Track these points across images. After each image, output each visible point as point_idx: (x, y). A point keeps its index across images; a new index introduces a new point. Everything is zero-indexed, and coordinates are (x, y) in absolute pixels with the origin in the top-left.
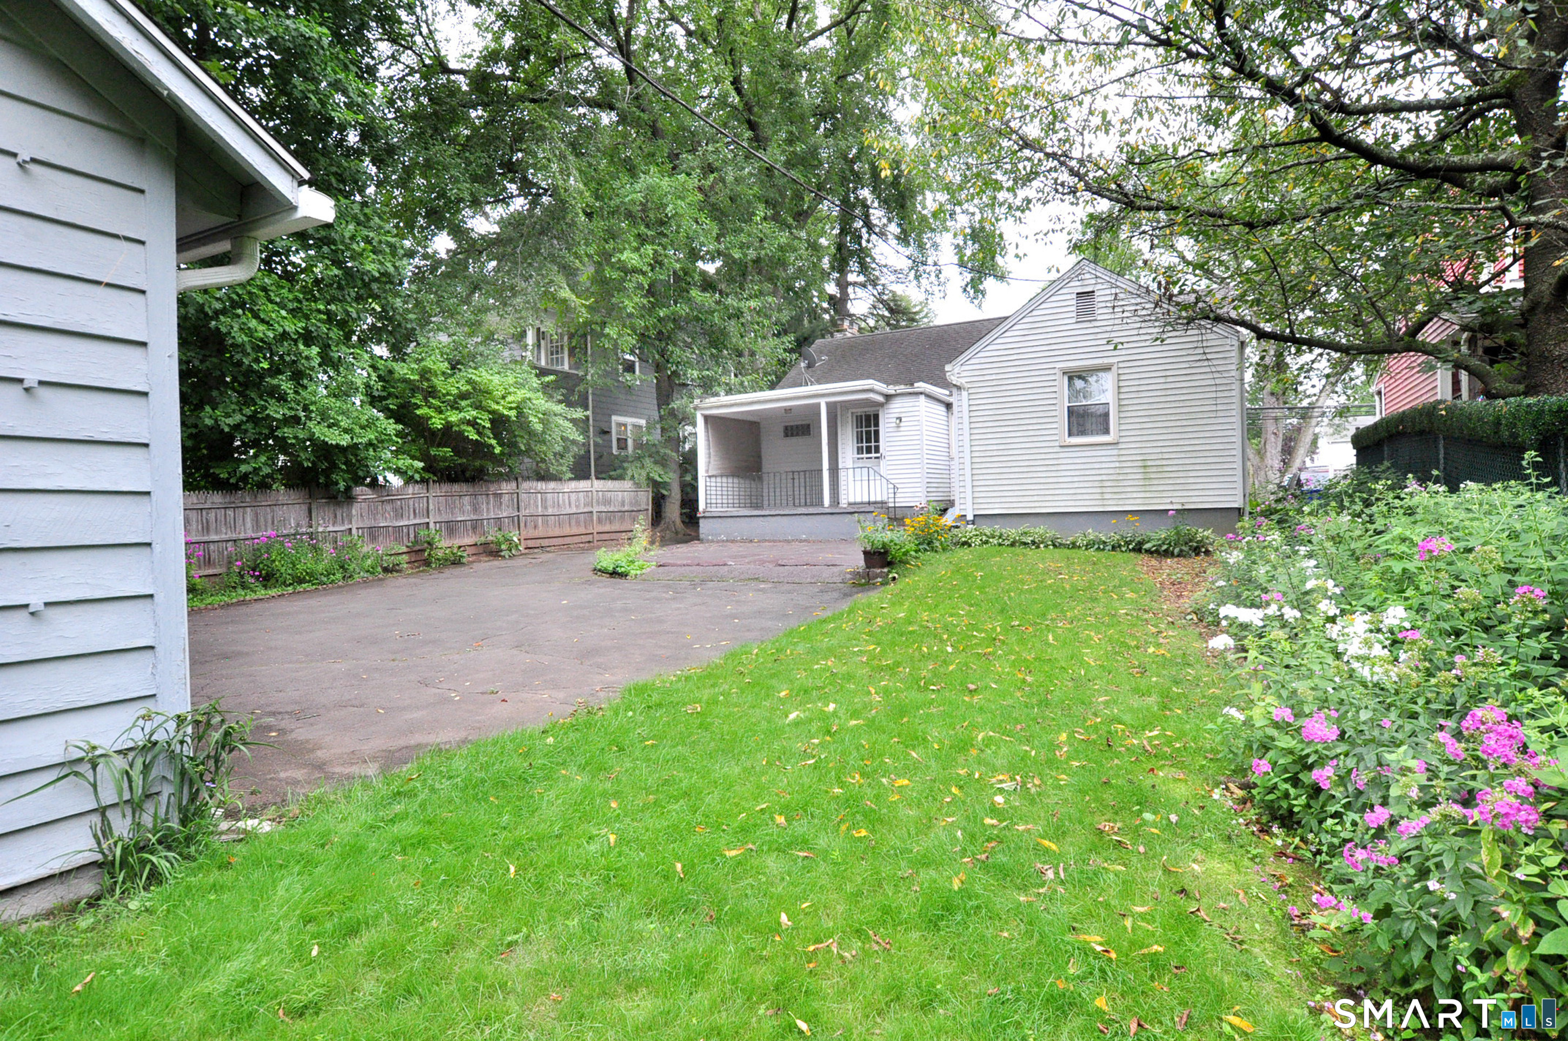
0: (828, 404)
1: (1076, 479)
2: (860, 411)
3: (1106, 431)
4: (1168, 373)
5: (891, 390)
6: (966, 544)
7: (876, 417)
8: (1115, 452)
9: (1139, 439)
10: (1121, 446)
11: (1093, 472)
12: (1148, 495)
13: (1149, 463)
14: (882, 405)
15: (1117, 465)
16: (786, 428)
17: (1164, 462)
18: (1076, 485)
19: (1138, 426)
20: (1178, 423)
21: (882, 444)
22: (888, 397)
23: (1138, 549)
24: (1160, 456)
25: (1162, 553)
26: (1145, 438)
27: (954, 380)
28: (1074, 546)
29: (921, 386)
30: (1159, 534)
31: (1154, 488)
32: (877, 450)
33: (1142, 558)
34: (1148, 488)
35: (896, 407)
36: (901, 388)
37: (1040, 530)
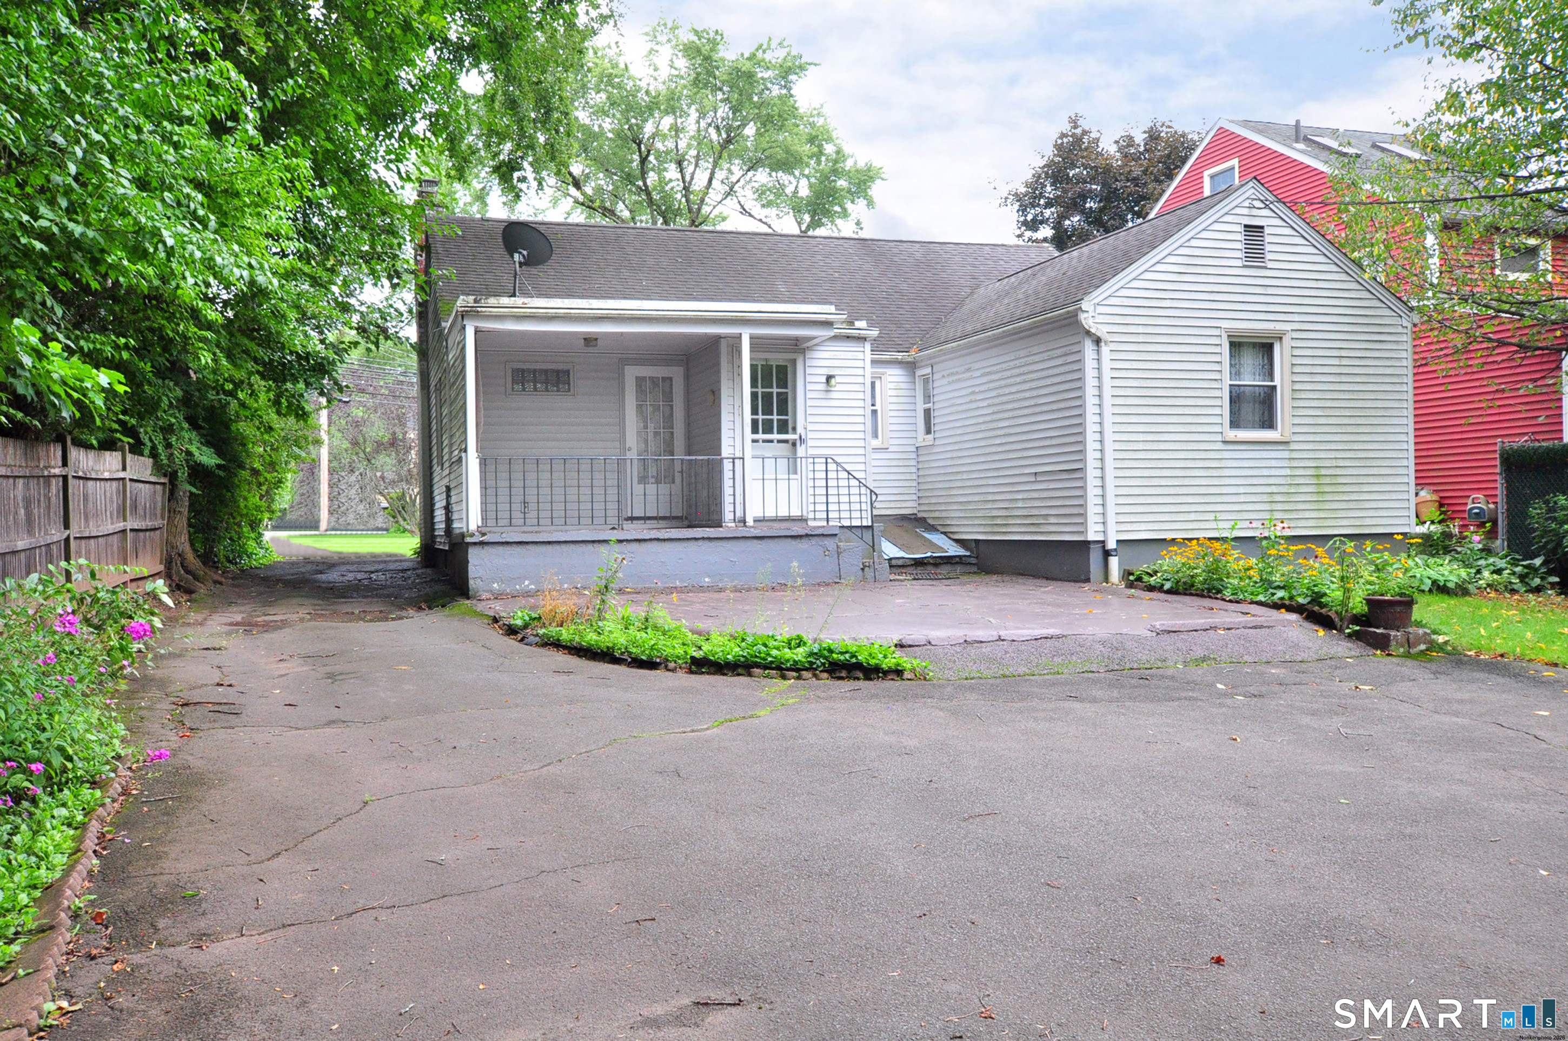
0: (752, 338)
1: (1241, 490)
3: (1273, 425)
4: (1344, 353)
8: (1286, 454)
9: (1311, 438)
10: (1293, 446)
11: (1262, 481)
12: (1322, 515)
13: (1323, 472)
15: (1288, 472)
16: (515, 371)
17: (1339, 472)
18: (1242, 498)
19: (1311, 421)
20: (1352, 421)
21: (800, 418)
24: (1334, 463)
26: (1318, 438)
27: (1093, 325)
29: (868, 327)
31: (1327, 506)
34: (1321, 506)
35: (825, 357)
36: (840, 328)
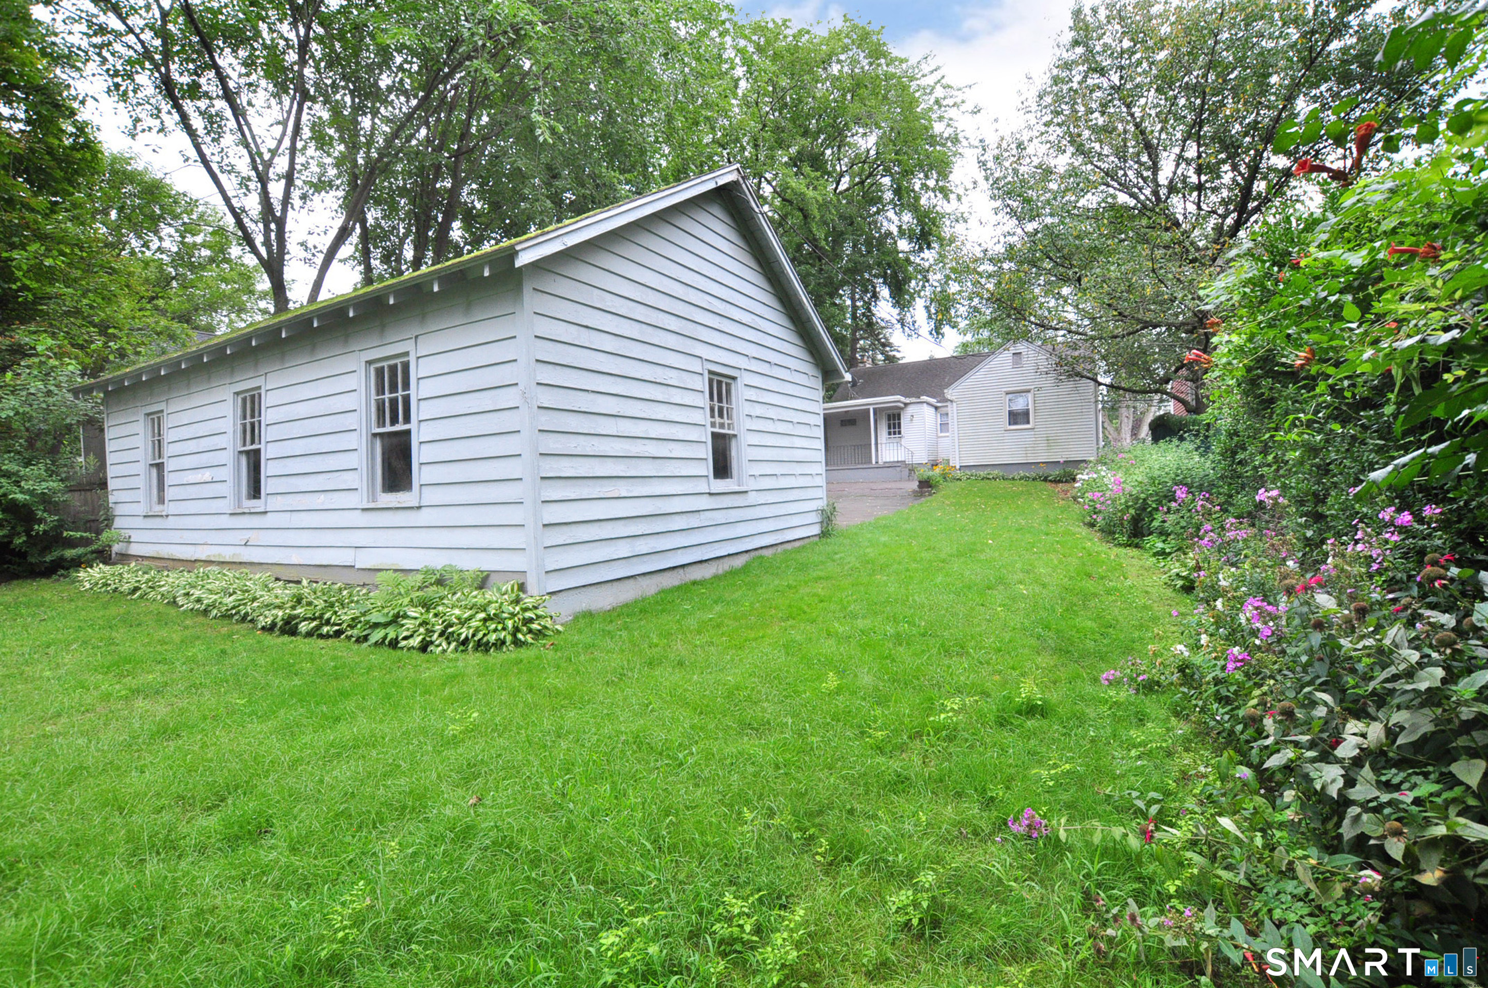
0: (874, 409)
1: (1013, 447)
2: (890, 412)
3: (1028, 422)
5: (907, 400)
6: (959, 479)
7: (899, 415)
8: (1033, 433)
9: (1044, 426)
10: (1035, 430)
11: (1022, 443)
12: (1051, 454)
13: (1050, 438)
14: (902, 409)
15: (1034, 439)
16: (842, 421)
17: (1059, 438)
18: (1013, 450)
19: (1046, 420)
20: (1064, 418)
21: (902, 430)
22: (906, 404)
23: (1045, 480)
24: (1057, 434)
25: (1057, 481)
26: (1048, 425)
27: (949, 397)
28: (1013, 479)
29: (924, 398)
30: (1056, 472)
31: (1052, 451)
32: (900, 433)
33: (1048, 485)
34: (1049, 451)
35: (911, 410)
36: (913, 400)
37: (996, 472)
